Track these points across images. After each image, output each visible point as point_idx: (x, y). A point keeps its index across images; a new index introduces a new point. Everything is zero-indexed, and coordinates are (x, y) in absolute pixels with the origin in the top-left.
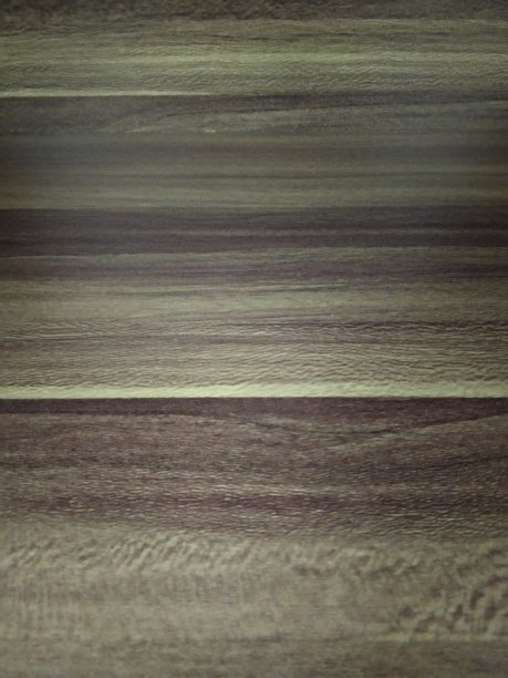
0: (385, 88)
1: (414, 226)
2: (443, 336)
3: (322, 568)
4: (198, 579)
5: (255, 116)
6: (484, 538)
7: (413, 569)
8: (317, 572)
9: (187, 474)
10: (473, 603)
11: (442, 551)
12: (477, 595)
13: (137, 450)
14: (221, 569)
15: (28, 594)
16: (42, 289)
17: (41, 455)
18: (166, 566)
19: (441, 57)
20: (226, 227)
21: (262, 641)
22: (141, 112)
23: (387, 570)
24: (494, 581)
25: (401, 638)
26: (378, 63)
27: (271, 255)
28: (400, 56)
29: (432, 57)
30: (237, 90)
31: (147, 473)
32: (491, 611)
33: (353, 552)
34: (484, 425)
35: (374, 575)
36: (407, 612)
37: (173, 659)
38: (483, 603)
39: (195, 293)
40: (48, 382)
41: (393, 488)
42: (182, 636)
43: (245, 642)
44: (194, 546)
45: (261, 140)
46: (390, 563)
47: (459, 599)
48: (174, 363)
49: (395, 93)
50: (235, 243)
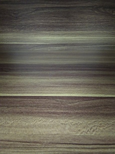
0: (81, 43)
1: (85, 67)
3: (65, 123)
4: (45, 125)
5: (57, 48)
6: (93, 119)
7: (81, 124)
8: (64, 124)
9: (43, 108)
11: (86, 121)
12: (91, 128)
13: (35, 104)
14: (48, 123)
15: (16, 127)
16: (18, 78)
17: (18, 105)
18: (39, 123)
19: (90, 37)
20: (51, 67)
21: (55, 135)
22: (36, 47)
24: (94, 126)
25: (78, 134)
26: (79, 39)
27: (59, 72)
28: (83, 37)
29: (89, 37)
30: (54, 43)
31: (36, 108)
32: (94, 131)
33: (71, 121)
34: (95, 101)
35: (74, 125)
36: (79, 130)
37: (40, 137)
38: (92, 130)
39: (45, 78)
40: (19, 93)
41: (78, 111)
42: (42, 133)
43: (52, 135)
44: (44, 120)
45: (58, 52)
46: (77, 123)
47: (88, 129)
48: (41, 90)
49: (82, 44)
50: (53, 70)
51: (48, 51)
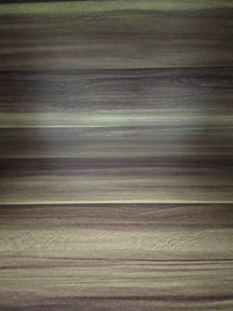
2: (167, 189)
3: (136, 237)
4: (110, 239)
6: (172, 231)
7: (156, 237)
9: (106, 219)
10: (169, 243)
11: (163, 234)
12: (170, 242)
13: (94, 214)
14: (114, 237)
15: (73, 242)
17: (72, 215)
18: (102, 237)
19: (170, 117)
20: (113, 162)
21: (124, 250)
22: (89, 131)
23: (151, 237)
24: (173, 240)
25: (153, 249)
26: (154, 119)
27: (126, 169)
28: (159, 117)
29: (167, 117)
30: (115, 126)
31: (97, 219)
33: (143, 234)
34: (175, 209)
35: (148, 238)
36: (154, 245)
37: (105, 253)
38: (171, 244)
39: (106, 179)
40: (72, 200)
41: (153, 222)
42: (107, 249)
43: (120, 250)
44: (108, 233)
46: (151, 236)
47: (166, 243)
51: (107, 137)
